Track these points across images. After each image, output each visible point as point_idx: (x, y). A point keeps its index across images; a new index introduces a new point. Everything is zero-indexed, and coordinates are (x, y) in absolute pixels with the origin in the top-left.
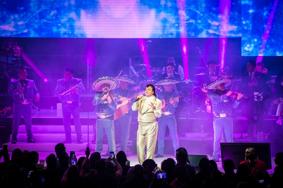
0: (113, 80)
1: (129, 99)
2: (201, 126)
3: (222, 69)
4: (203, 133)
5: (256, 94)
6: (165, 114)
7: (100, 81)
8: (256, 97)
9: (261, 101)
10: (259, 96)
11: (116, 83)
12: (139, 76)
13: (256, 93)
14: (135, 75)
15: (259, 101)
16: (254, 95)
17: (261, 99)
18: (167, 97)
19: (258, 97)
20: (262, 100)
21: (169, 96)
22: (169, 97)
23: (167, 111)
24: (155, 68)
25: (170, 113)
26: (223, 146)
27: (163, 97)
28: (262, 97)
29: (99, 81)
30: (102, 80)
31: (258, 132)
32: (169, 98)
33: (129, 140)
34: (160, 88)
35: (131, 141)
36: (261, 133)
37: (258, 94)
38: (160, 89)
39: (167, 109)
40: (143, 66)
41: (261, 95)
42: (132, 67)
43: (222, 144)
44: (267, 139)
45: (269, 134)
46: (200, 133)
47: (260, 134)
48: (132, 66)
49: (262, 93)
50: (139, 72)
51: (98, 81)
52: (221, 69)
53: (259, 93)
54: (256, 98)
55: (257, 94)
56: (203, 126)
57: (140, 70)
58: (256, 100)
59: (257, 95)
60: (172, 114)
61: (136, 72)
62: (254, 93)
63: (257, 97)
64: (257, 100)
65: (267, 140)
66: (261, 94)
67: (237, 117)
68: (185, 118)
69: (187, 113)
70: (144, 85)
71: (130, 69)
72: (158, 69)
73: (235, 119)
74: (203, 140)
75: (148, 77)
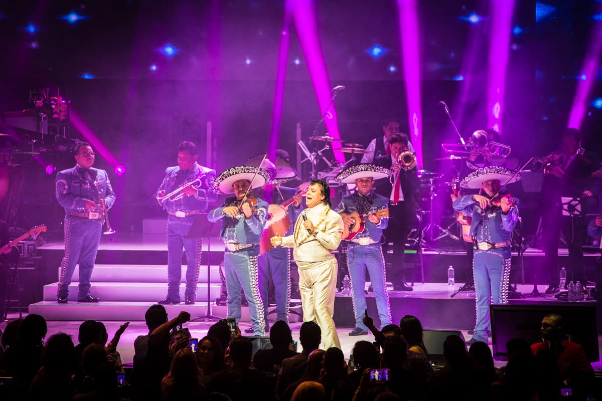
2: (449, 269)
4: (453, 284)
5: (567, 202)
6: (361, 244)
8: (566, 207)
9: (578, 215)
10: (572, 205)
12: (317, 162)
13: (565, 200)
14: (309, 160)
15: (572, 216)
16: (563, 202)
17: (578, 211)
18: (365, 207)
19: (571, 208)
20: (578, 213)
21: (367, 204)
22: (369, 206)
23: (365, 236)
24: (351, 145)
25: (372, 242)
26: (496, 311)
27: (354, 208)
28: (579, 208)
32: (368, 210)
37: (572, 201)
39: (365, 232)
40: (324, 140)
41: (578, 202)
42: (301, 144)
43: (494, 307)
46: (447, 284)
47: (574, 285)
48: (302, 140)
49: (579, 199)
50: (318, 154)
53: (572, 199)
55: (569, 201)
56: (452, 269)
57: (320, 150)
59: (569, 203)
60: (375, 242)
61: (311, 152)
62: (562, 198)
63: (568, 207)
64: (569, 214)
65: (590, 300)
66: (577, 200)
67: (526, 249)
68: (415, 252)
69: (419, 241)
70: (328, 180)
71: (298, 146)
72: (357, 147)
73: (522, 254)
74: (454, 298)
75: (336, 163)
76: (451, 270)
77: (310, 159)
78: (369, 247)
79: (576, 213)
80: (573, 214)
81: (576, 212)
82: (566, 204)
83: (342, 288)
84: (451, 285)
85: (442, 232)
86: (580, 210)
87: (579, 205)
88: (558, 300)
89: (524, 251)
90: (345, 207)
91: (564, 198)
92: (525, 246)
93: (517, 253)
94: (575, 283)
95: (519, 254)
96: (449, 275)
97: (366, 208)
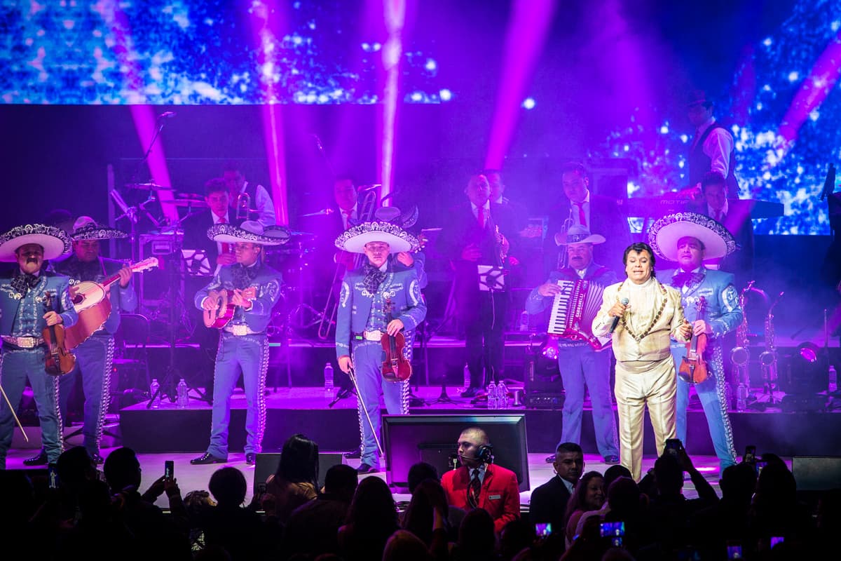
0: (57, 237)
1: (104, 286)
2: (327, 367)
3: (385, 198)
5: (485, 271)
6: (235, 334)
7: (17, 236)
8: (483, 279)
9: (500, 290)
10: (492, 277)
11: (65, 244)
12: (138, 220)
13: (483, 269)
14: (126, 217)
15: (492, 291)
16: (480, 272)
17: (500, 284)
19: (491, 280)
20: (501, 288)
23: (241, 324)
24: (186, 196)
26: (390, 424)
27: (230, 283)
28: (501, 280)
29: (14, 236)
30: (25, 233)
31: (490, 383)
33: (110, 411)
34: (202, 256)
35: (114, 417)
36: (500, 385)
37: (491, 271)
38: (203, 259)
40: (148, 189)
41: (499, 272)
42: (114, 193)
43: (387, 419)
44: (516, 403)
45: (522, 388)
46: (323, 389)
48: (115, 188)
50: (138, 208)
51: (11, 238)
52: (383, 196)
53: (492, 267)
54: (483, 283)
55: (488, 270)
57: (141, 203)
58: (483, 287)
59: (487, 274)
61: (128, 206)
62: (479, 266)
63: (487, 279)
64: (488, 289)
65: (517, 406)
66: (499, 270)
67: (430, 337)
68: (278, 345)
69: (284, 329)
70: (154, 245)
71: (109, 198)
72: (195, 199)
73: (426, 345)
74: (332, 408)
75: (165, 221)
76: (328, 369)
77: (128, 215)
78: (246, 339)
79: (498, 287)
80: (494, 289)
81: (497, 285)
82: (483, 275)
83: (176, 397)
84: (329, 390)
85: (315, 316)
86: (502, 283)
87: (502, 277)
88: (475, 407)
89: (428, 340)
90: (221, 281)
91: (482, 266)
92: (430, 334)
93: (419, 344)
94: (497, 383)
95: (421, 345)
96: (325, 375)
97: (245, 284)
